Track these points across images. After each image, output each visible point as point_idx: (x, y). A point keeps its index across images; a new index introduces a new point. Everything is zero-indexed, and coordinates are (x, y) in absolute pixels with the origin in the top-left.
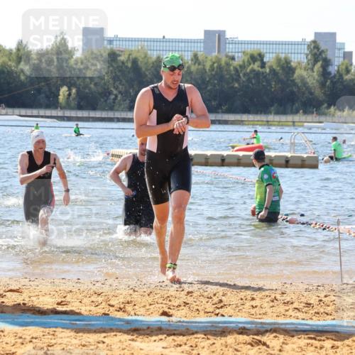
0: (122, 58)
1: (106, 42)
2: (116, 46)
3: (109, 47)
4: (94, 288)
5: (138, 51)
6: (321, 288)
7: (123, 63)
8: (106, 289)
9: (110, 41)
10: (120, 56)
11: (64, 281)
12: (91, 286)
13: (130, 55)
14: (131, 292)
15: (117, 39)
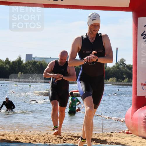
0: (38, 63)
1: (33, 59)
2: (36, 60)
3: (34, 60)
4: (27, 134)
5: (43, 61)
6: (96, 134)
7: (38, 65)
8: (30, 135)
9: (34, 58)
10: (37, 63)
11: (17, 132)
12: (26, 134)
13: (40, 62)
14: (38, 135)
15: (36, 58)
